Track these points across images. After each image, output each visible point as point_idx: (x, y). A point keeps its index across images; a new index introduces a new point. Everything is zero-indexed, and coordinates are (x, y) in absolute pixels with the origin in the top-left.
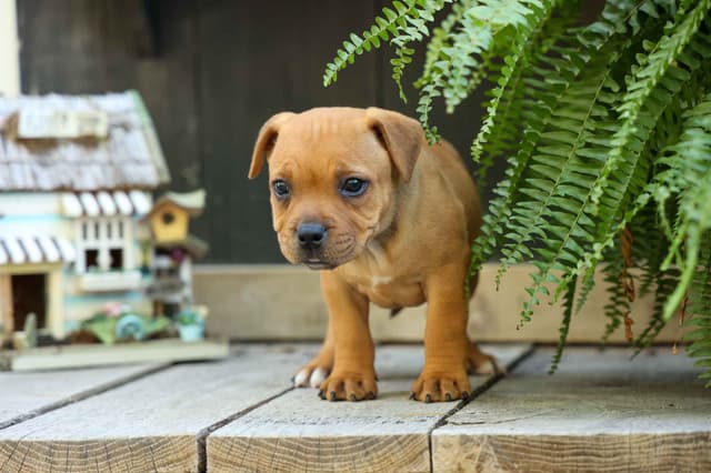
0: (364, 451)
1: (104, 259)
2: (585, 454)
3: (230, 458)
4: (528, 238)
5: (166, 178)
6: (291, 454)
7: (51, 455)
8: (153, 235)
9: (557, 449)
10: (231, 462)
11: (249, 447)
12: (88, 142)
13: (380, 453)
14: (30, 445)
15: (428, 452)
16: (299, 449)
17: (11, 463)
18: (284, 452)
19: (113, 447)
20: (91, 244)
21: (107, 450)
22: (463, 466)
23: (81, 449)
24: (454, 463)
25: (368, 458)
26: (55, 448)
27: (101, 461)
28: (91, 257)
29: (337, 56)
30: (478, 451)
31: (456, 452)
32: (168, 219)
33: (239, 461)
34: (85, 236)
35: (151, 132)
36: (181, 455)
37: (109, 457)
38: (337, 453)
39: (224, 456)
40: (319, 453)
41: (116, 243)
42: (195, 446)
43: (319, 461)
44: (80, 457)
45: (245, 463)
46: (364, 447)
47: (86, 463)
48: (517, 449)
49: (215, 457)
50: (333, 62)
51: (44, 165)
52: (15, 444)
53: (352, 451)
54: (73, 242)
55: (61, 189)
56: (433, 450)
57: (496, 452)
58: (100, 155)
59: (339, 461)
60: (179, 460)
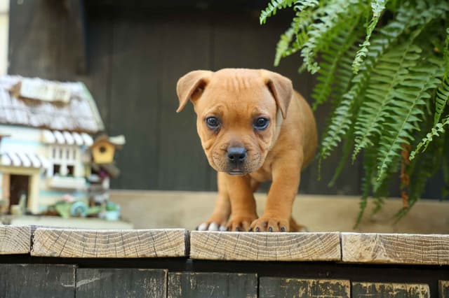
0: (297, 244)
1: (64, 170)
2: (443, 249)
3: (206, 246)
5: (101, 127)
6: (248, 245)
7: (84, 240)
8: (92, 159)
9: (426, 245)
10: (206, 249)
11: (219, 240)
12: (58, 104)
13: (308, 245)
14: (70, 233)
15: (339, 245)
16: (253, 241)
17: (56, 245)
18: (243, 243)
19: (127, 237)
20: (57, 161)
21: (122, 238)
22: (363, 255)
23: (105, 238)
24: (357, 252)
25: (300, 248)
26: (87, 236)
27: (119, 245)
28: (57, 169)
29: (267, 6)
30: (373, 245)
31: (359, 245)
32: (103, 150)
33: (212, 249)
34: (54, 156)
35: (92, 103)
36: (173, 243)
37: (124, 243)
38: (279, 244)
39: (202, 245)
40: (266, 245)
41: (71, 162)
42: (183, 238)
43: (266, 249)
44: (104, 243)
45: (217, 250)
46: (297, 241)
47: (108, 247)
48: (398, 244)
49: (196, 245)
50: (265, 10)
51: (34, 113)
52: (59, 233)
53: (289, 243)
54: (47, 158)
55: (43, 127)
56: (343, 244)
57: (385, 246)
58: (65, 111)
59: (280, 250)
60: (172, 247)
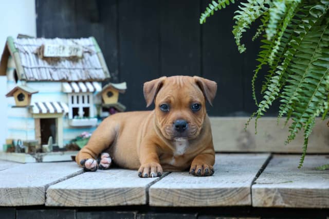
0: (220, 195)
2: (322, 197)
3: (160, 197)
4: (291, 102)
6: (187, 196)
7: (80, 195)
9: (310, 195)
10: (160, 199)
11: (168, 193)
13: (228, 195)
14: (70, 191)
15: (250, 196)
16: (191, 193)
17: (61, 198)
18: (184, 195)
19: (107, 192)
21: (104, 193)
22: (267, 202)
23: (93, 193)
24: (262, 200)
25: (223, 197)
26: (81, 192)
27: (102, 198)
30: (273, 195)
31: (263, 195)
33: (164, 199)
36: (137, 196)
37: (105, 196)
38: (208, 195)
39: (157, 197)
40: (200, 196)
42: (144, 192)
43: (200, 199)
44: (93, 196)
45: (167, 200)
46: (221, 193)
47: (95, 199)
48: (291, 194)
49: (153, 197)
52: (63, 190)
53: (215, 194)
56: (253, 194)
57: (282, 195)
59: (210, 199)
60: (137, 198)
